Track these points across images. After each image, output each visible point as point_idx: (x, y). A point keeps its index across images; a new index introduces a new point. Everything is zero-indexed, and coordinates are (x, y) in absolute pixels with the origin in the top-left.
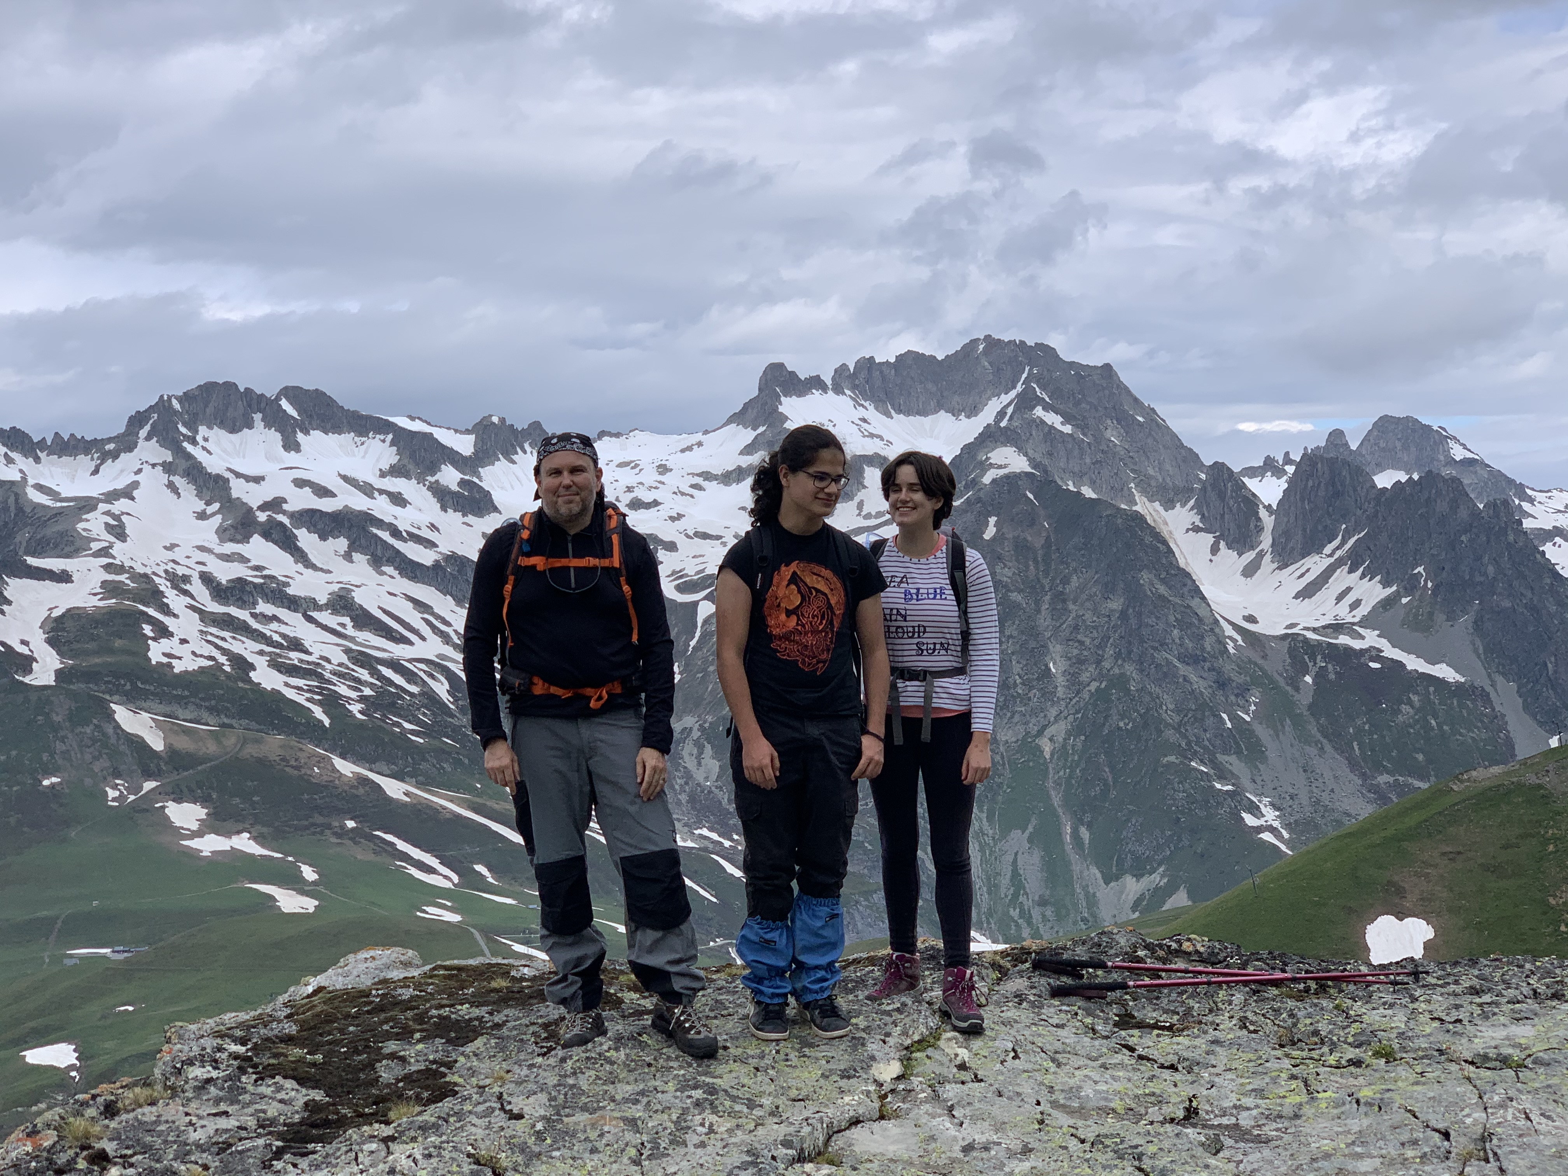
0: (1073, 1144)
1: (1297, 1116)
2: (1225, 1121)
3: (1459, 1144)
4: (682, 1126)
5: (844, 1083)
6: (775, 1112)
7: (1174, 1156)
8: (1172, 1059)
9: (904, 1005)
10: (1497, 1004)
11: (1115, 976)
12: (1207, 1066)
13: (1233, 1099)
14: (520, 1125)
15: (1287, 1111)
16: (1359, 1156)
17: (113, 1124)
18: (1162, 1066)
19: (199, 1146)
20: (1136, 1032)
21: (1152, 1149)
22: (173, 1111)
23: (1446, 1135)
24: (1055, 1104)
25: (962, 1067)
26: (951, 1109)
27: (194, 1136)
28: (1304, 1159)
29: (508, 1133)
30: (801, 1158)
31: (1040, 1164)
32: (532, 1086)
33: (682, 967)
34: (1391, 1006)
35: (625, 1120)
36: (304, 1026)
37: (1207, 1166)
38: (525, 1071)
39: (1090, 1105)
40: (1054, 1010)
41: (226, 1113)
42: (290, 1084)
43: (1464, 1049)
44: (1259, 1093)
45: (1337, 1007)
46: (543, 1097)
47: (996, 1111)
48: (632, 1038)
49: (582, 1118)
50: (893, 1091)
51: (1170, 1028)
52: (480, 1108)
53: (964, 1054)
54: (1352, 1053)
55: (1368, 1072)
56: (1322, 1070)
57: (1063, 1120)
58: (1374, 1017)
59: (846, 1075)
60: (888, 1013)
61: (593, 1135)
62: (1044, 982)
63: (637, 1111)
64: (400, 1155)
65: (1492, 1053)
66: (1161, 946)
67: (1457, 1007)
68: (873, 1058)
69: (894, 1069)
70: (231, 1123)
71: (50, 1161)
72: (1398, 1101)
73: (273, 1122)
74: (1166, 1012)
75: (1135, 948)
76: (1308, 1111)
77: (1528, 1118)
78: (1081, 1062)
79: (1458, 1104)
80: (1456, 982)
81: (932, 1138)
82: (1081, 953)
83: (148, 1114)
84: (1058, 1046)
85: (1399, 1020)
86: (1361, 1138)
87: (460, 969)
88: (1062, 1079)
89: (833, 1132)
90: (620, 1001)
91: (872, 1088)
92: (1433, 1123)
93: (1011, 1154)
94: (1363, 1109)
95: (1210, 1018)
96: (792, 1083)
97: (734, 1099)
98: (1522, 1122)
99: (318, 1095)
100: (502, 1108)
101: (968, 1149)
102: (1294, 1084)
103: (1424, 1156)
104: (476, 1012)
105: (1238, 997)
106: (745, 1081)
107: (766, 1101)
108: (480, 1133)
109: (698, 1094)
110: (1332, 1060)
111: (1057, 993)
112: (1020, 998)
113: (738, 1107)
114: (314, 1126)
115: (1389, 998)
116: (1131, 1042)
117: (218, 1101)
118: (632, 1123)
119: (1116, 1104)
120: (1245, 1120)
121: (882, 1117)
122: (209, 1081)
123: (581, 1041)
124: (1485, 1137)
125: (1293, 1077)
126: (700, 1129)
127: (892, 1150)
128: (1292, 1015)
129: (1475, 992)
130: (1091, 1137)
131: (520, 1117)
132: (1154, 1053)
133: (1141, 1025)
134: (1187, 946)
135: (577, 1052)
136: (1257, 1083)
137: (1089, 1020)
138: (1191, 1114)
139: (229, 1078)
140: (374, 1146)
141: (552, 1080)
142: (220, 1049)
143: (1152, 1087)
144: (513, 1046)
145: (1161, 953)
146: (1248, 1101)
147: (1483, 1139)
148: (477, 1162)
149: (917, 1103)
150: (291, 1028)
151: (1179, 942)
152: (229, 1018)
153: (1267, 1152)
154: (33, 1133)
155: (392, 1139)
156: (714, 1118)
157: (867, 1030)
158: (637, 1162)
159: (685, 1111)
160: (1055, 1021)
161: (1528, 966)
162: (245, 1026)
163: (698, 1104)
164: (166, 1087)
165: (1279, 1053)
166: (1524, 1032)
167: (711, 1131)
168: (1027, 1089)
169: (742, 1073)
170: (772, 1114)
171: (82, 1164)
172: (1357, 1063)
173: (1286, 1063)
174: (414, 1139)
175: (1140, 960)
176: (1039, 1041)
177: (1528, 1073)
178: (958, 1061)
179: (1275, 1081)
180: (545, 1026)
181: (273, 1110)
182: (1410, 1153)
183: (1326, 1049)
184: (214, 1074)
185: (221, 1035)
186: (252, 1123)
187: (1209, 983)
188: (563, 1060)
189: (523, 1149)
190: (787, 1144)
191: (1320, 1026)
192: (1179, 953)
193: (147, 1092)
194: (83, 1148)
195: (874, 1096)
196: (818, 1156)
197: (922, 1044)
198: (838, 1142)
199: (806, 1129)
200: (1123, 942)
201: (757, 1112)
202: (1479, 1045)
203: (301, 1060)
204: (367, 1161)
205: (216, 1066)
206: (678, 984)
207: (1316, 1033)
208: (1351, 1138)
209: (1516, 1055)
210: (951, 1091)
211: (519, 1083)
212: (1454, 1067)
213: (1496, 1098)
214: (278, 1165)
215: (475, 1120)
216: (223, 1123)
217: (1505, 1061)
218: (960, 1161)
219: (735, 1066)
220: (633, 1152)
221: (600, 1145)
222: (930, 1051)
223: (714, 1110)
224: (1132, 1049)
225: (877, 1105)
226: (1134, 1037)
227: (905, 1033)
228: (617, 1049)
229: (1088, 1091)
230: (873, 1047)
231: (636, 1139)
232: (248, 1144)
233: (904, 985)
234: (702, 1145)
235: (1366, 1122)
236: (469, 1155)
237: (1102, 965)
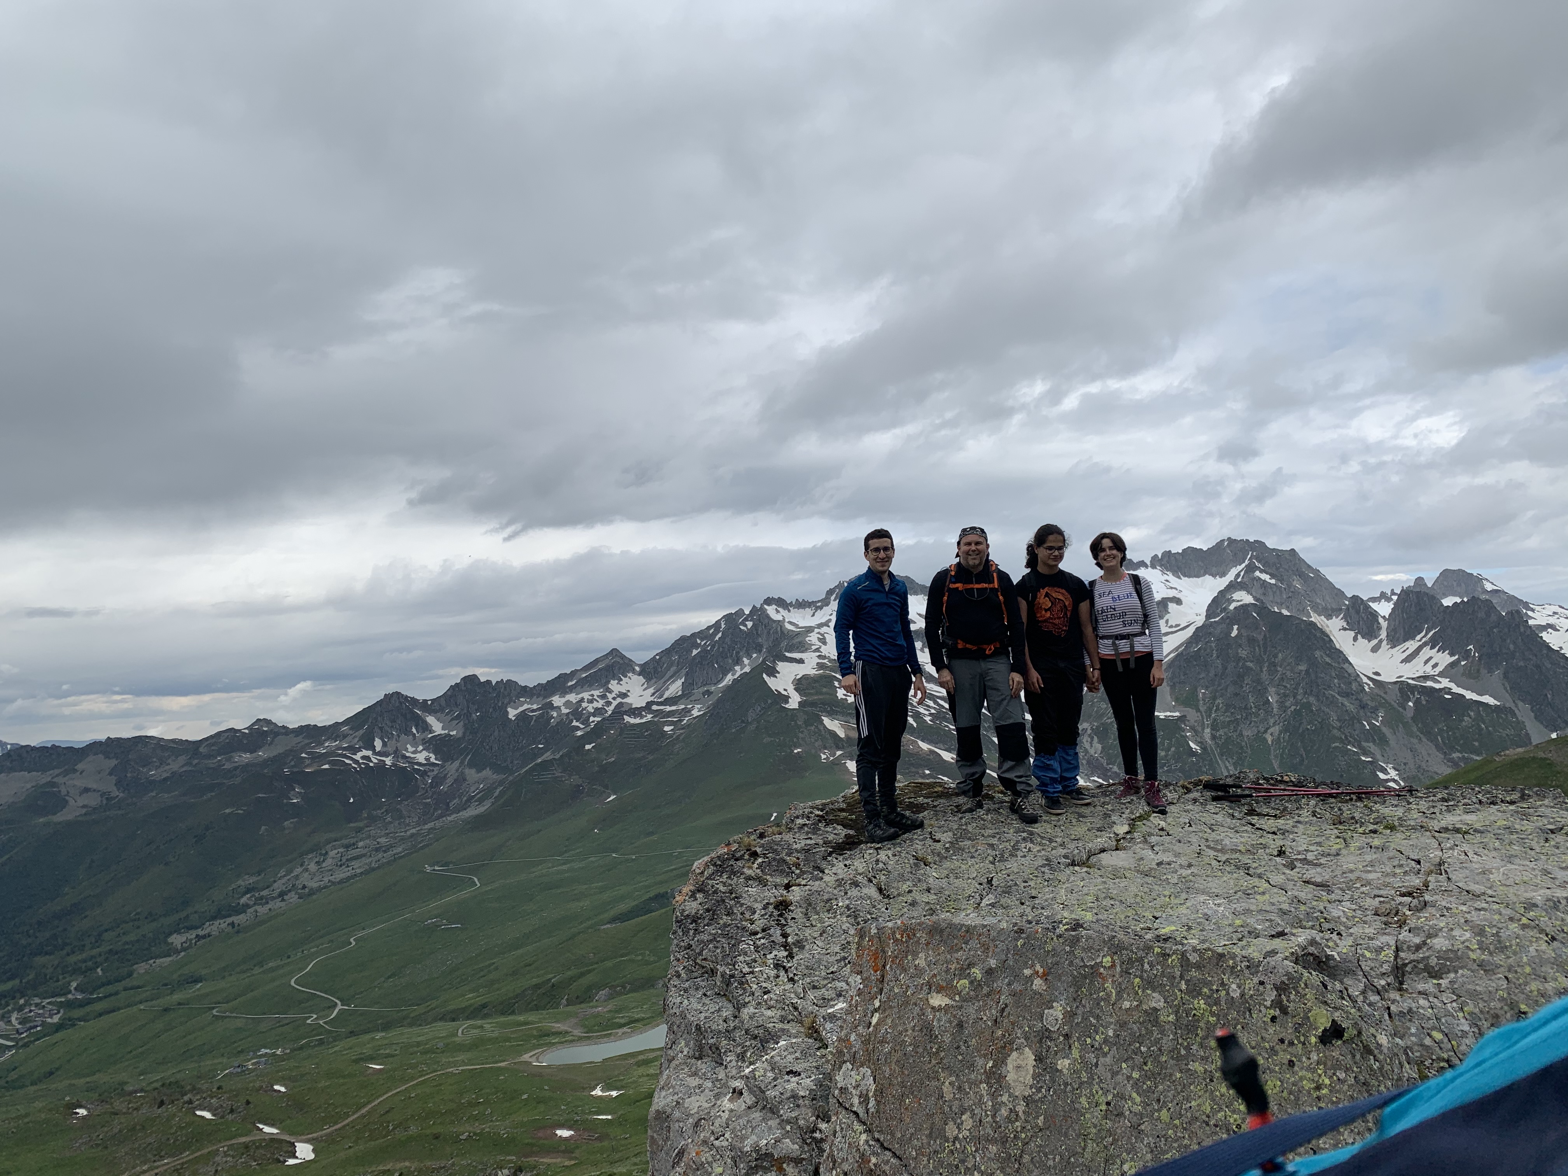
0: (1214, 863)
1: (1338, 854)
2: (1299, 857)
3: (1425, 866)
4: (1015, 848)
5: (1099, 833)
6: (1063, 845)
7: (1266, 868)
8: (1275, 829)
9: (1132, 800)
10: (1457, 806)
11: (1247, 792)
12: (1293, 833)
13: (1305, 847)
14: (938, 845)
15: (1333, 852)
16: (1370, 872)
17: (762, 842)
18: (1269, 832)
19: (796, 850)
20: (1256, 817)
21: (1255, 865)
22: (788, 837)
23: (1418, 862)
24: (1208, 847)
25: (1162, 829)
26: (1153, 847)
27: (795, 846)
28: (1338, 872)
29: (932, 848)
30: (1073, 864)
31: (1196, 871)
32: (945, 829)
33: (1023, 779)
34: (1396, 806)
35: (989, 845)
36: (849, 804)
37: (1284, 873)
38: (943, 822)
39: (1227, 848)
40: (1212, 807)
41: (811, 838)
42: (839, 827)
43: (1436, 825)
44: (1319, 844)
45: (1365, 806)
46: (950, 834)
47: (1175, 848)
48: (995, 810)
49: (968, 843)
50: (1124, 838)
51: (1275, 816)
52: (921, 837)
53: (1163, 824)
54: (1372, 827)
55: (1380, 836)
56: (1354, 835)
57: (1212, 853)
58: (1386, 811)
59: (1099, 830)
60: (1124, 804)
61: (973, 850)
62: (1208, 794)
63: (994, 841)
64: (882, 856)
65: (1450, 827)
66: (1272, 779)
67: (1433, 807)
68: (1114, 823)
69: (1126, 828)
70: (813, 842)
71: (733, 855)
72: (1393, 846)
73: (830, 842)
74: (1274, 809)
75: (1258, 779)
76: (1344, 852)
77: (1466, 854)
78: (1226, 829)
79: (1427, 848)
80: (1434, 796)
81: (1142, 859)
82: (1229, 781)
83: (778, 837)
84: (1213, 822)
85: (1400, 812)
86: (1372, 864)
87: (921, 783)
88: (1213, 836)
89: (1091, 854)
90: (994, 797)
91: (1112, 835)
92: (1412, 857)
93: (1181, 866)
94: (1373, 850)
95: (1297, 812)
96: (1073, 832)
97: (1042, 838)
98: (1463, 857)
99: (852, 832)
100: (931, 838)
101: (1159, 864)
102: (1338, 840)
103: (1405, 873)
104: (926, 801)
105: (1313, 802)
106: (1049, 831)
107: (1059, 840)
108: (920, 847)
109: (1025, 835)
110: (1361, 830)
111: (1215, 799)
112: (1195, 800)
113: (1044, 842)
114: (848, 844)
115: (1395, 802)
116: (1253, 822)
117: (807, 833)
118: (992, 846)
119: (1241, 848)
120: (1310, 856)
121: (1117, 849)
122: (805, 825)
123: (970, 810)
124: (1441, 863)
125: (1338, 837)
126: (1024, 850)
127: (1121, 864)
128: (1340, 809)
129: (1444, 800)
130: (1224, 859)
131: (939, 841)
132: (1264, 827)
133: (1259, 815)
134: (1286, 778)
135: (968, 815)
136: (1318, 840)
137: (1231, 811)
138: (1281, 853)
139: (813, 824)
140: (871, 851)
141: (956, 827)
142: (811, 813)
143: (1261, 841)
144: (941, 814)
145: (1272, 782)
146: (1311, 848)
147: (1440, 865)
148: (917, 859)
149: (1135, 844)
150: (844, 806)
151: (1282, 777)
152: (818, 802)
153: (1319, 870)
154: (728, 844)
155: (880, 848)
156: (1031, 845)
157: (1112, 811)
158: (992, 863)
159: (1018, 842)
160: (1212, 811)
161: (1477, 789)
162: (824, 805)
163: (1024, 839)
164: (787, 828)
165: (1332, 827)
166: (1470, 818)
167: (1030, 850)
168: (1194, 839)
169: (1048, 828)
170: (1061, 845)
171: (746, 857)
172: (1374, 832)
173: (1336, 831)
174: (889, 849)
175: (1261, 784)
176: (1203, 820)
177: (1471, 836)
178: (1160, 827)
179: (1328, 839)
180: (957, 807)
181: (831, 837)
182: (1398, 871)
183: (1358, 826)
184: (807, 822)
185: (812, 807)
186: (821, 842)
187: (1296, 795)
188: (961, 818)
189: (939, 854)
190: (1066, 857)
191: (1355, 815)
192: (1282, 782)
193: (778, 829)
194: (748, 850)
195: (1113, 839)
196: (1082, 864)
197: (1141, 818)
198: (1094, 859)
199: (1076, 851)
200: (1252, 776)
201: (1054, 844)
202: (1443, 824)
203: (846, 818)
204: (868, 858)
205: (808, 818)
206: (1019, 788)
207: (1353, 818)
208: (1365, 864)
209: (1464, 828)
210: (1153, 839)
211: (939, 827)
212: (1428, 833)
213: (1448, 845)
214: (829, 858)
215: (918, 842)
216: (809, 842)
217: (1457, 831)
218: (1155, 869)
219: (1045, 824)
220: (991, 859)
221: (976, 855)
222: (1145, 822)
223: (1032, 842)
224: (1253, 825)
225: (1114, 843)
226: (1255, 820)
227: (1132, 813)
228: (987, 815)
229: (1227, 842)
230: (1114, 818)
231: (994, 853)
232: (818, 850)
233: (1133, 791)
234: (1025, 856)
235: (1375, 856)
236: (913, 856)
237: (1240, 787)
